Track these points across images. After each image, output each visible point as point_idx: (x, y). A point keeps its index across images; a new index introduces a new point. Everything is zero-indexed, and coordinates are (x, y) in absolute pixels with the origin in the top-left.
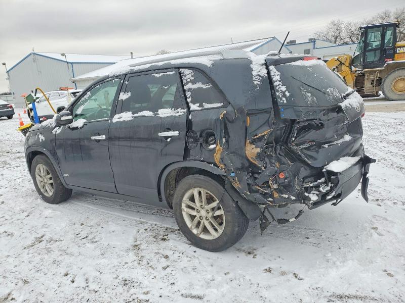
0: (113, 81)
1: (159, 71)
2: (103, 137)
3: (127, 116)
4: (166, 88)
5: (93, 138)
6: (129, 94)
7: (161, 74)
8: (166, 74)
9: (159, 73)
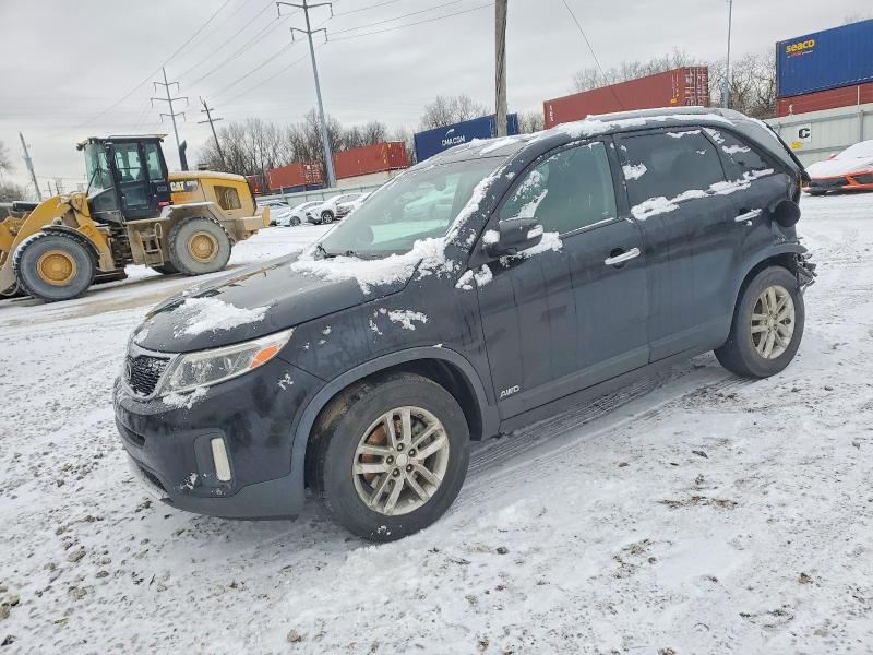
0: (590, 146)
1: (676, 129)
2: (633, 253)
3: (660, 205)
4: (703, 153)
5: (609, 261)
6: (643, 169)
7: (680, 135)
8: (689, 133)
9: (676, 133)
